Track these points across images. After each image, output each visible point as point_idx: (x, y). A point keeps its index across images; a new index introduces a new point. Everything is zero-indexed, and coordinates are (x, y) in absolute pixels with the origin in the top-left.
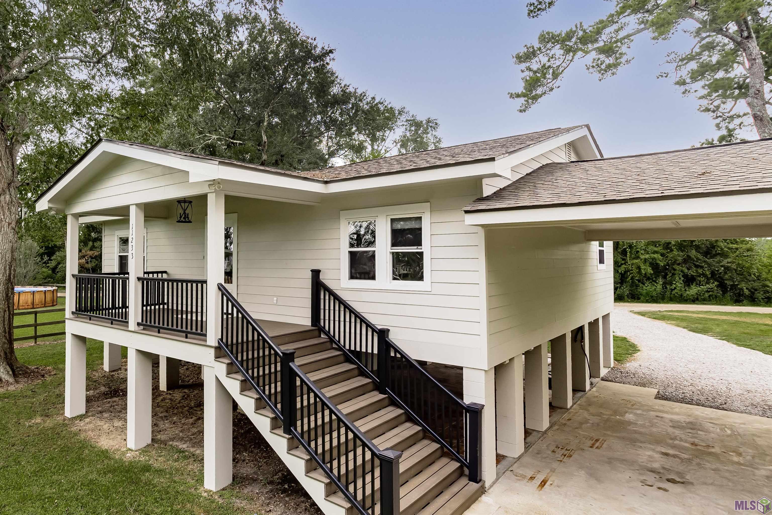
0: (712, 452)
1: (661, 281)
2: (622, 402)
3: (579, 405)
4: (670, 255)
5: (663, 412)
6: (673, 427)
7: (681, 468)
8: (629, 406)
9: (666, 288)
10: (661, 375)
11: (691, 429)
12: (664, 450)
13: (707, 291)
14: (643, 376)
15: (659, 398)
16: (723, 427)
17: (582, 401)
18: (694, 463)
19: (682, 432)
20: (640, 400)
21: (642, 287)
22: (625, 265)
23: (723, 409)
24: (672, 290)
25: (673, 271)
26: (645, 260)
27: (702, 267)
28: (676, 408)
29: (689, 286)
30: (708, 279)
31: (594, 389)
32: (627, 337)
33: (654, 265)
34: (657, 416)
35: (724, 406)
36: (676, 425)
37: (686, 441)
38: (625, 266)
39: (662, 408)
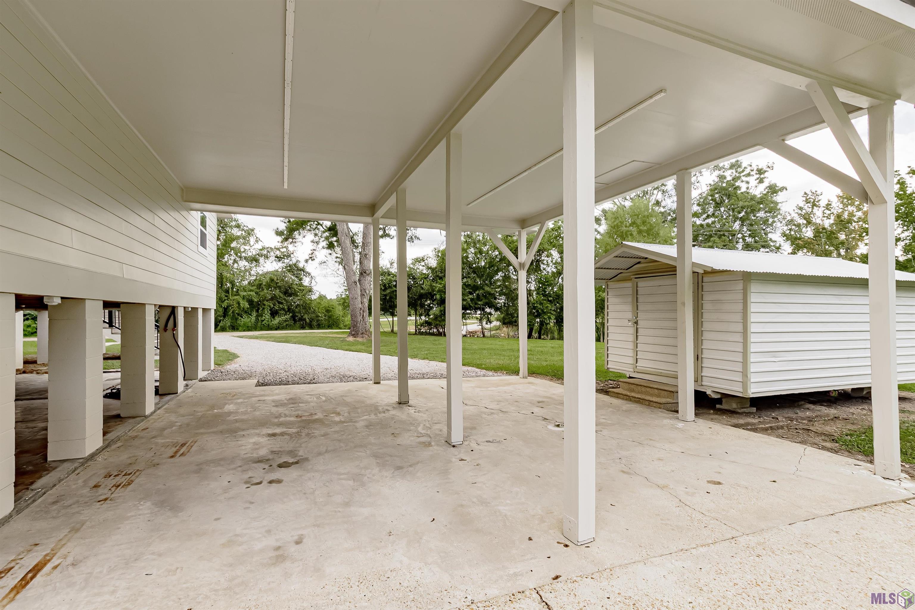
0: (317, 419)
2: (222, 395)
3: (166, 409)
4: (262, 293)
5: (264, 396)
6: (276, 406)
7: (290, 446)
8: (229, 398)
9: (258, 319)
10: (259, 369)
11: (293, 404)
12: (270, 431)
13: (286, 321)
14: (243, 372)
15: (260, 386)
16: (318, 396)
17: (172, 404)
18: (303, 434)
19: (285, 409)
20: (240, 390)
21: (241, 319)
22: (228, 300)
23: (313, 383)
24: (262, 321)
25: (263, 306)
26: (244, 298)
27: (282, 303)
28: (276, 390)
29: (274, 317)
30: (286, 312)
31: (189, 390)
32: (229, 349)
33: (251, 302)
34: (259, 400)
35: (314, 381)
36: (278, 404)
37: (291, 416)
38: (228, 302)
39: (263, 393)
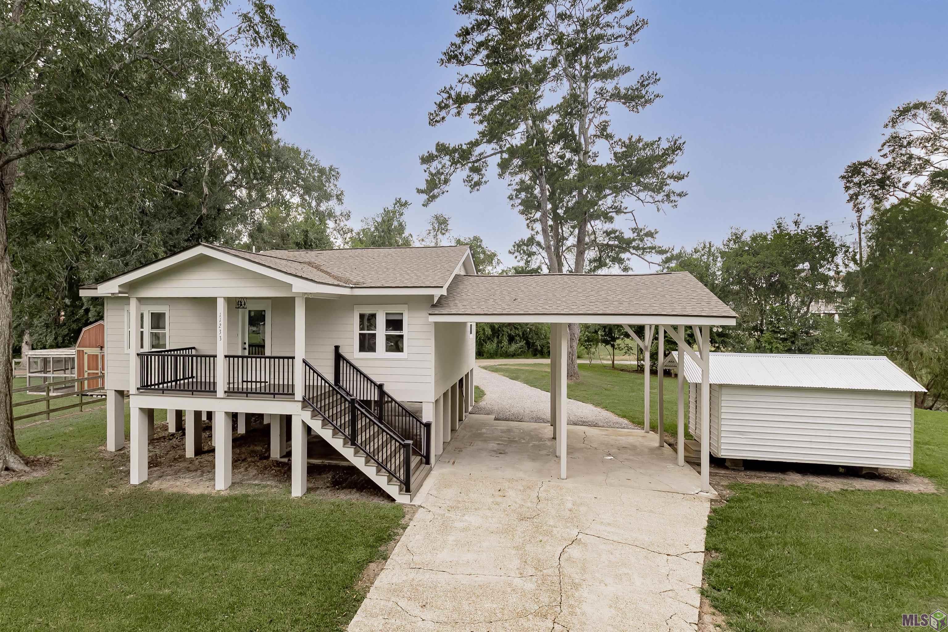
0: (515, 440)
1: (496, 340)
2: (479, 423)
5: (497, 427)
6: (502, 432)
7: (504, 448)
8: (483, 425)
9: (498, 346)
10: (496, 408)
11: (508, 432)
12: (497, 442)
13: (520, 348)
14: (488, 409)
15: (496, 420)
17: (462, 426)
18: (508, 445)
19: (505, 434)
20: (488, 421)
21: (485, 346)
24: (502, 348)
27: (517, 329)
28: (503, 423)
29: (511, 344)
31: (467, 419)
32: (480, 386)
34: (495, 429)
35: (521, 420)
37: (506, 437)
39: (497, 424)
